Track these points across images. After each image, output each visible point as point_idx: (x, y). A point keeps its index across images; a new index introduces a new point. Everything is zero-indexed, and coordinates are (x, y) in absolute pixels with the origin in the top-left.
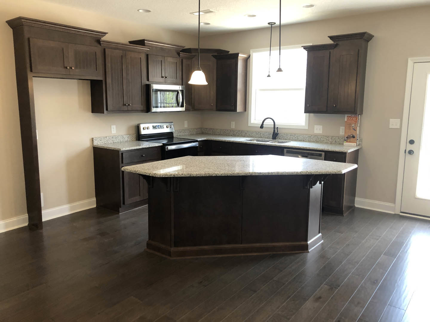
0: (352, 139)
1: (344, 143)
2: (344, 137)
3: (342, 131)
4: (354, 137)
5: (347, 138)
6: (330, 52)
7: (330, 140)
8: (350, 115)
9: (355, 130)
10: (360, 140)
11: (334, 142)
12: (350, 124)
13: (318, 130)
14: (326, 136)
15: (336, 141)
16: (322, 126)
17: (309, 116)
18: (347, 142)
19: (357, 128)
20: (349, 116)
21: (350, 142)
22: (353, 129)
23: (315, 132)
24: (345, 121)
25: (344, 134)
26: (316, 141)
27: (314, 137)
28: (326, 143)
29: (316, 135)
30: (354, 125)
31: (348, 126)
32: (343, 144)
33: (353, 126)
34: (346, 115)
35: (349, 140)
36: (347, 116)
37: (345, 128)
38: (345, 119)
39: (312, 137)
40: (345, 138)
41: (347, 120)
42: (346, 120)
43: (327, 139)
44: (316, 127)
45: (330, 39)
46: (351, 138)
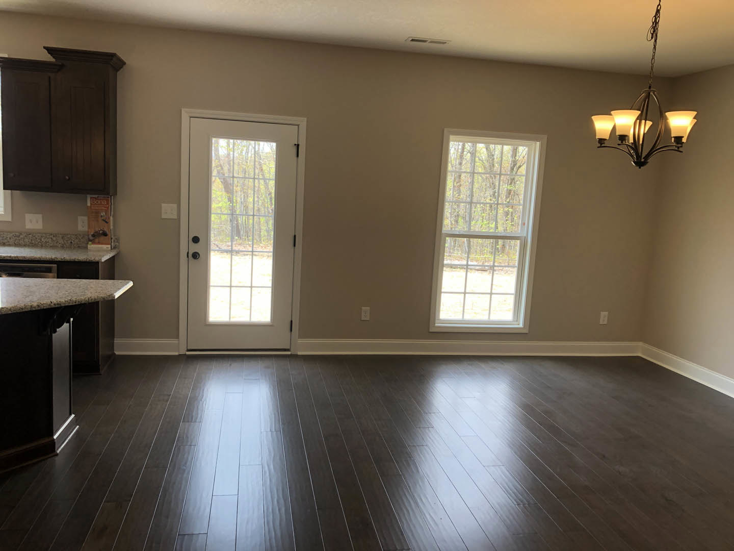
0: (102, 238)
1: (89, 246)
2: (88, 235)
3: (82, 224)
4: (105, 234)
5: (93, 236)
6: (50, 77)
7: (61, 241)
8: (96, 196)
9: (106, 222)
10: (116, 239)
11: (68, 245)
12: (97, 213)
13: (34, 222)
14: (51, 235)
15: (71, 243)
16: (40, 216)
17: (12, 194)
18: (94, 243)
19: (109, 218)
20: (94, 198)
21: (99, 243)
22: (103, 220)
23: (27, 227)
24: (88, 207)
25: (86, 229)
26: (31, 245)
27: (26, 236)
28: (53, 247)
29: (29, 233)
30: (104, 214)
31: (94, 215)
32: (86, 248)
33: (102, 214)
34: (89, 197)
35: (97, 240)
36: (91, 198)
37: (89, 218)
38: (87, 204)
39: (22, 236)
40: (90, 236)
41: (91, 204)
42: (89, 204)
43: (54, 239)
44: (28, 217)
45: (49, 53)
46: (100, 236)
